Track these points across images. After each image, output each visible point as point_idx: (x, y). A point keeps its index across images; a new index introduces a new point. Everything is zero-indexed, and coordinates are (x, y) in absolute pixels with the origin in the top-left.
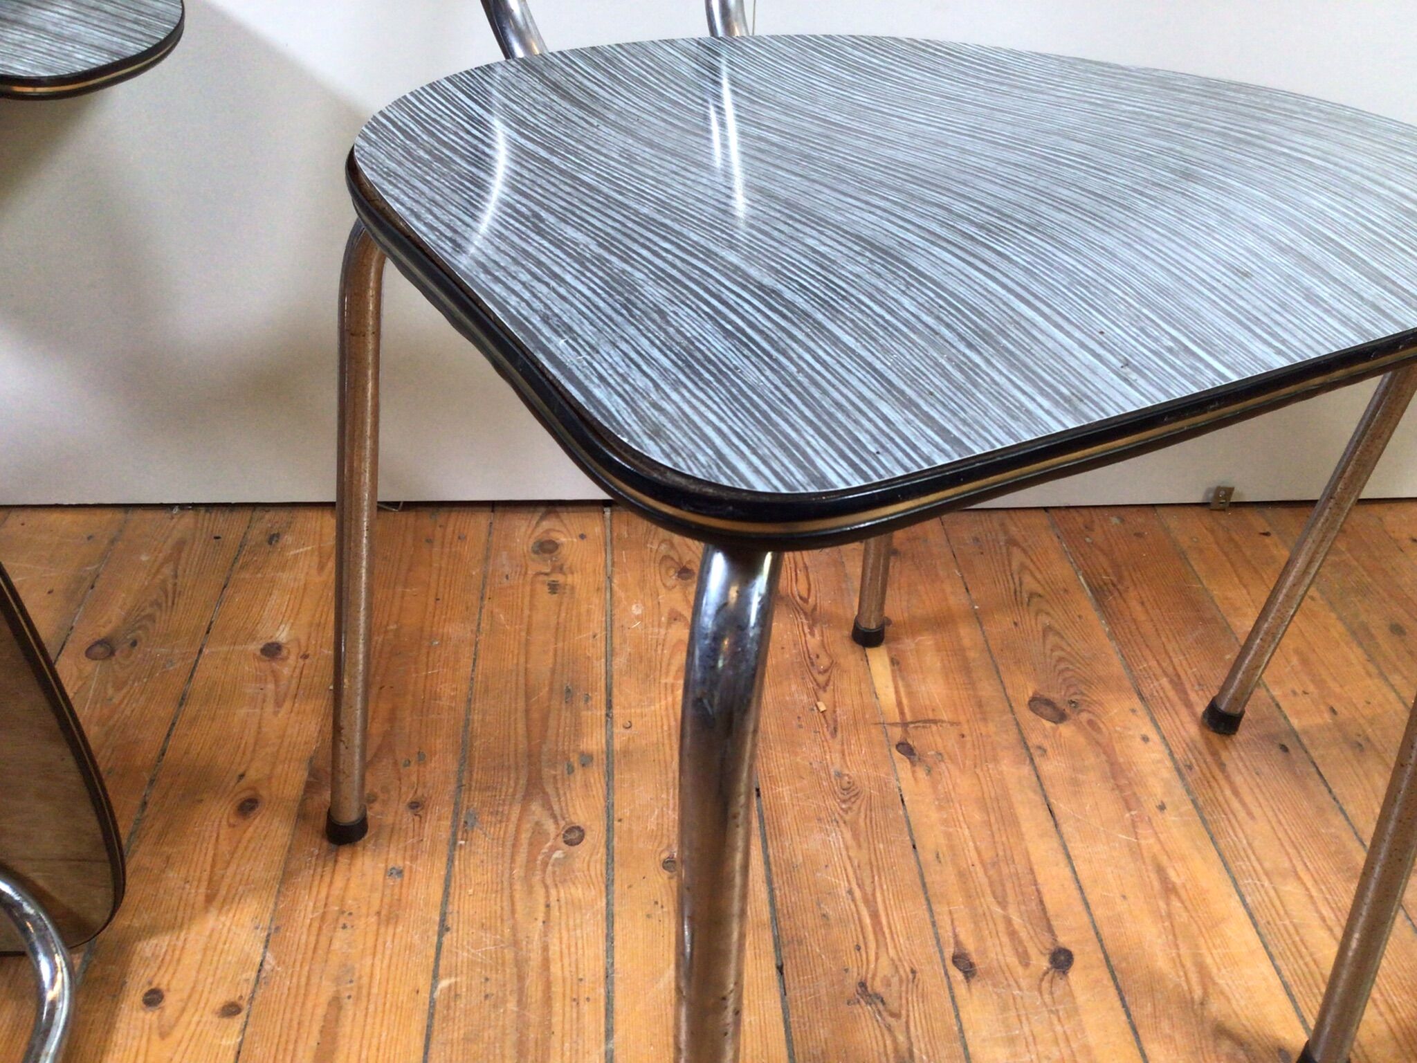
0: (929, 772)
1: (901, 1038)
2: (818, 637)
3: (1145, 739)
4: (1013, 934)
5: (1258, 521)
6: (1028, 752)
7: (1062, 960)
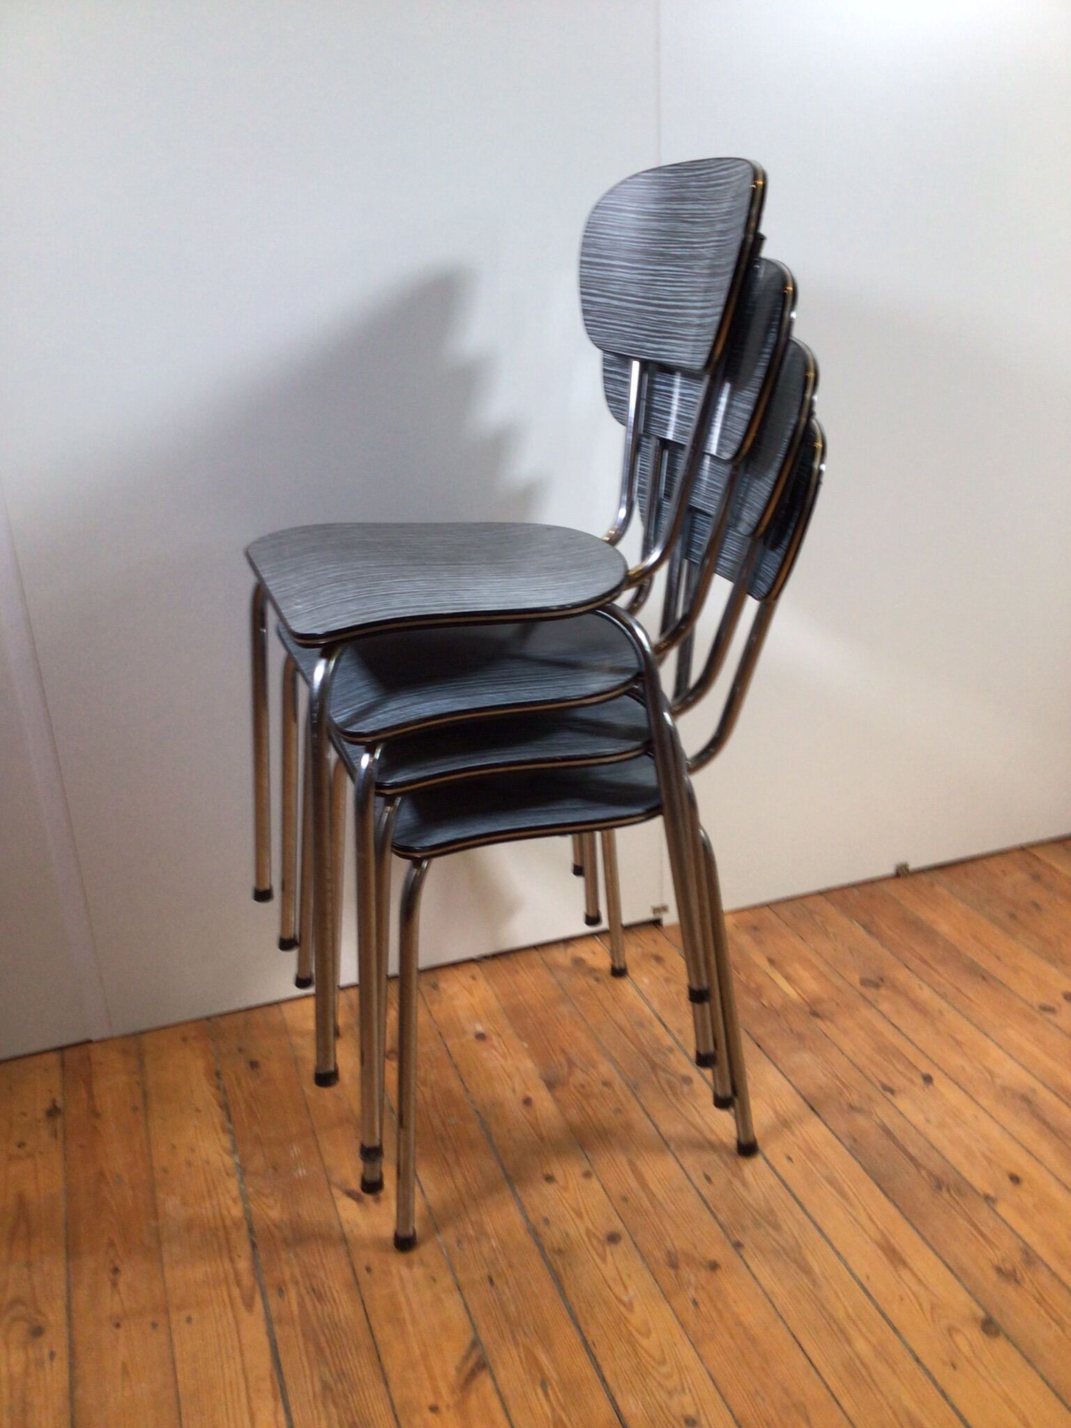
0: (831, 1021)
1: (877, 1119)
4: (901, 1073)
5: (925, 878)
6: (871, 1004)
7: (928, 1079)
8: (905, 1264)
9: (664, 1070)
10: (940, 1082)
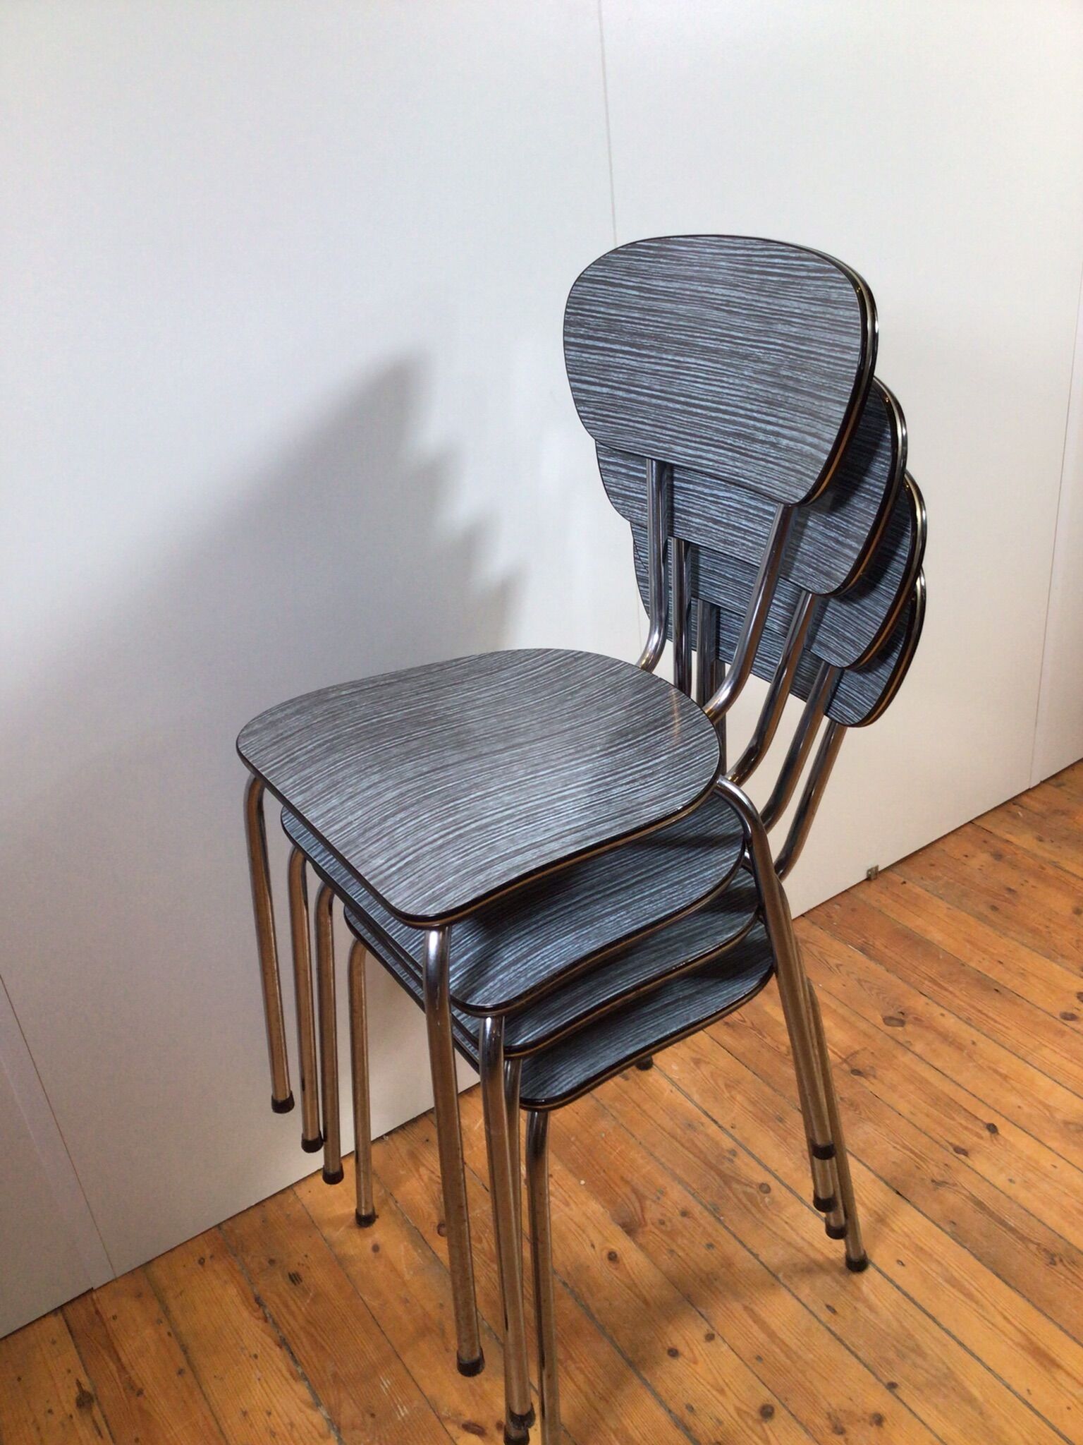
0: (875, 1077)
1: (965, 1192)
2: (769, 1038)
3: (942, 1015)
4: (964, 1127)
5: (895, 877)
6: (906, 1047)
7: (992, 1128)
8: (1059, 1367)
9: (739, 1182)
10: (1005, 1129)
